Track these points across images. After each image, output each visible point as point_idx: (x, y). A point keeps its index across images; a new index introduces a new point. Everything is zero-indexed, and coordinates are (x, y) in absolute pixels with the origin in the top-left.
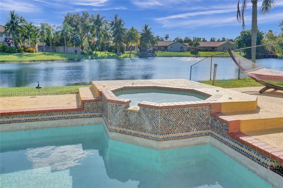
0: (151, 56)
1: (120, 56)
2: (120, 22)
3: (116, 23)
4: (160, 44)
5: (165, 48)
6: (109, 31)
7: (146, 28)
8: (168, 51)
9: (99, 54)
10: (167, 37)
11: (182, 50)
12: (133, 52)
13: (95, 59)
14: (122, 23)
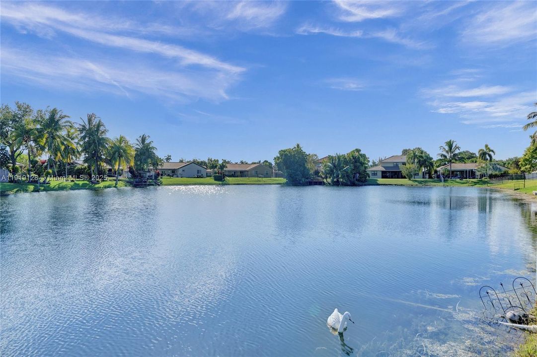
0: (153, 185)
1: (97, 186)
2: (99, 126)
3: (90, 129)
4: (166, 166)
5: (173, 173)
6: (76, 140)
7: (143, 140)
8: (177, 177)
9: (54, 182)
10: (168, 159)
11: (200, 174)
12: (120, 178)
13: (44, 190)
14: (102, 128)
